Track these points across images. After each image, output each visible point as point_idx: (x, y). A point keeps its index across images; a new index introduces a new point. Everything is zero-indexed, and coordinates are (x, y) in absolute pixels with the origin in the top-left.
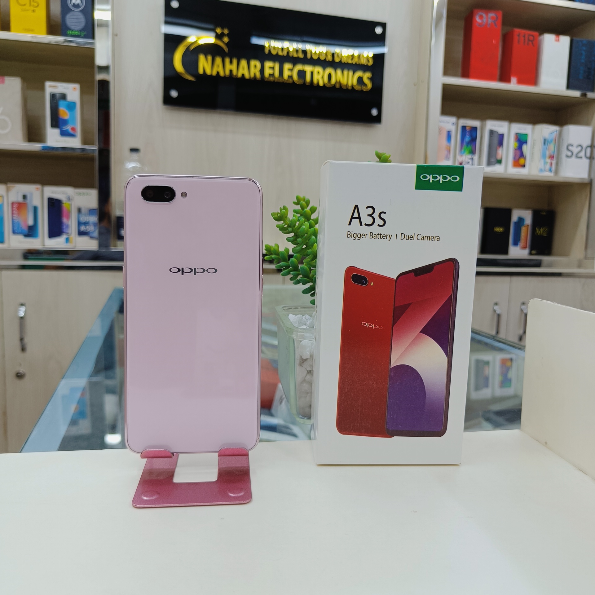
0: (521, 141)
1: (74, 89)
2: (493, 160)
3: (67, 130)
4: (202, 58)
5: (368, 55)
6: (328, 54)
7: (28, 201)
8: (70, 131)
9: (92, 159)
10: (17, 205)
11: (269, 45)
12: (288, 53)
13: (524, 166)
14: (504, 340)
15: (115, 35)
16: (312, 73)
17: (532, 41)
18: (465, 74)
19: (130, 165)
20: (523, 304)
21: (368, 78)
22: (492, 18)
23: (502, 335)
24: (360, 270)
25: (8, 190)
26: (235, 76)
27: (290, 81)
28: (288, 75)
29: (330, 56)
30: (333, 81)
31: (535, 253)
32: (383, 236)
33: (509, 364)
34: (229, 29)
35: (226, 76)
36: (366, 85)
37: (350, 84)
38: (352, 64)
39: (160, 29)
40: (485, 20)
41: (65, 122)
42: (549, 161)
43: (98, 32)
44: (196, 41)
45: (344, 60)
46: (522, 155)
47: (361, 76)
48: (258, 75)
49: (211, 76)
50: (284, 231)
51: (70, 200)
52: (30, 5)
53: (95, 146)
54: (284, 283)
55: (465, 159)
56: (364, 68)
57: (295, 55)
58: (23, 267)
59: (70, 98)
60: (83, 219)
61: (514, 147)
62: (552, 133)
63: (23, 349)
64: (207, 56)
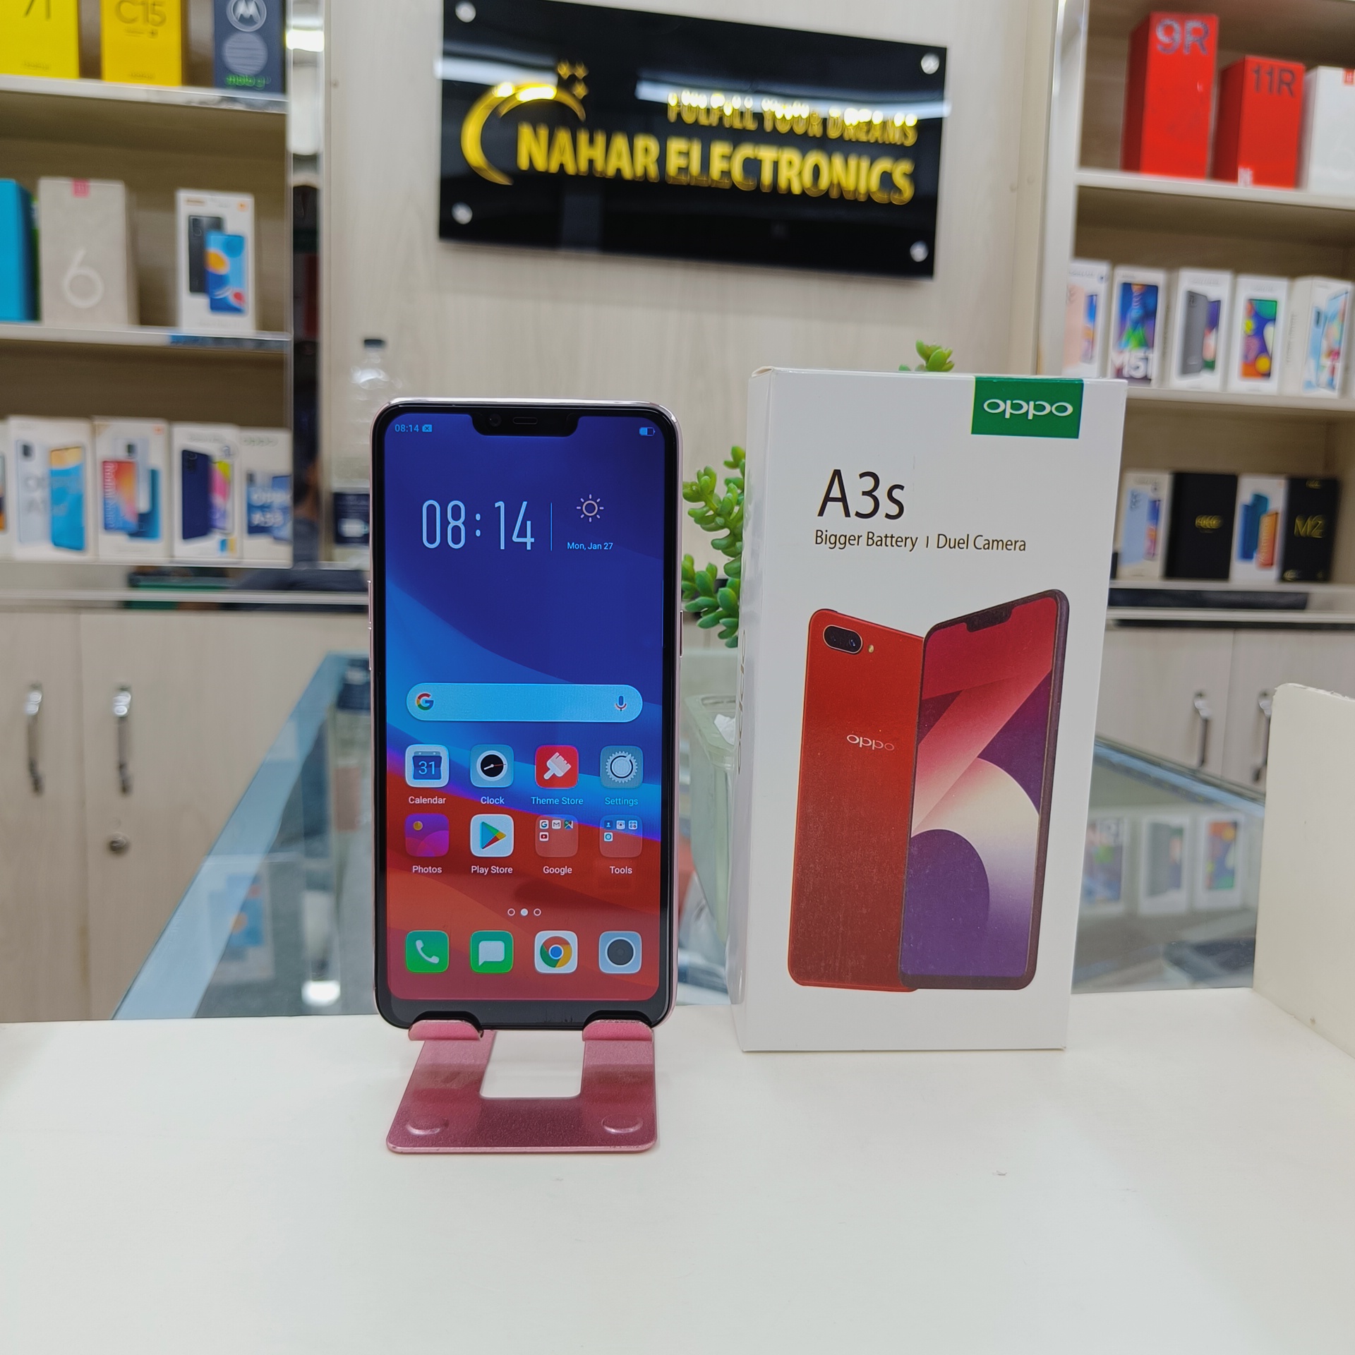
0: (1262, 316)
1: (242, 205)
2: (1194, 361)
3: (224, 298)
4: (525, 132)
5: (904, 123)
6: (812, 120)
7: (138, 457)
8: (232, 301)
9: (278, 363)
10: (113, 466)
11: (678, 103)
12: (721, 119)
13: (1267, 375)
14: (1218, 779)
15: (331, 84)
16: (776, 165)
17: (1288, 84)
18: (1131, 163)
19: (364, 377)
20: (1265, 695)
21: (905, 174)
22: (1196, 31)
23: (1213, 768)
24: (843, 618)
25: (94, 432)
26: (601, 173)
27: (726, 184)
28: (721, 170)
29: (818, 125)
30: (824, 183)
31: (1292, 577)
32: (898, 541)
33: (1228, 834)
34: (588, 66)
35: (581, 174)
36: (899, 190)
37: (862, 189)
38: (868, 143)
39: (431, 68)
40: (1177, 36)
41: (221, 281)
42: (1327, 362)
43: (294, 77)
44: (514, 95)
45: (850, 134)
46: (1263, 349)
47: (888, 170)
48: (653, 171)
49: (546, 175)
50: (706, 524)
51: (229, 455)
52: (147, 20)
53: (285, 333)
54: (707, 643)
55: (1129, 361)
56: (896, 151)
57: (737, 124)
58: (128, 605)
59: (231, 227)
60: (259, 497)
61: (1245, 332)
62: (1335, 298)
63: (125, 788)
64: (537, 129)
